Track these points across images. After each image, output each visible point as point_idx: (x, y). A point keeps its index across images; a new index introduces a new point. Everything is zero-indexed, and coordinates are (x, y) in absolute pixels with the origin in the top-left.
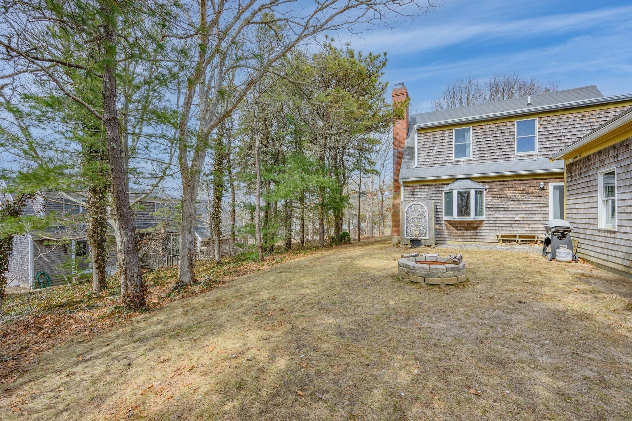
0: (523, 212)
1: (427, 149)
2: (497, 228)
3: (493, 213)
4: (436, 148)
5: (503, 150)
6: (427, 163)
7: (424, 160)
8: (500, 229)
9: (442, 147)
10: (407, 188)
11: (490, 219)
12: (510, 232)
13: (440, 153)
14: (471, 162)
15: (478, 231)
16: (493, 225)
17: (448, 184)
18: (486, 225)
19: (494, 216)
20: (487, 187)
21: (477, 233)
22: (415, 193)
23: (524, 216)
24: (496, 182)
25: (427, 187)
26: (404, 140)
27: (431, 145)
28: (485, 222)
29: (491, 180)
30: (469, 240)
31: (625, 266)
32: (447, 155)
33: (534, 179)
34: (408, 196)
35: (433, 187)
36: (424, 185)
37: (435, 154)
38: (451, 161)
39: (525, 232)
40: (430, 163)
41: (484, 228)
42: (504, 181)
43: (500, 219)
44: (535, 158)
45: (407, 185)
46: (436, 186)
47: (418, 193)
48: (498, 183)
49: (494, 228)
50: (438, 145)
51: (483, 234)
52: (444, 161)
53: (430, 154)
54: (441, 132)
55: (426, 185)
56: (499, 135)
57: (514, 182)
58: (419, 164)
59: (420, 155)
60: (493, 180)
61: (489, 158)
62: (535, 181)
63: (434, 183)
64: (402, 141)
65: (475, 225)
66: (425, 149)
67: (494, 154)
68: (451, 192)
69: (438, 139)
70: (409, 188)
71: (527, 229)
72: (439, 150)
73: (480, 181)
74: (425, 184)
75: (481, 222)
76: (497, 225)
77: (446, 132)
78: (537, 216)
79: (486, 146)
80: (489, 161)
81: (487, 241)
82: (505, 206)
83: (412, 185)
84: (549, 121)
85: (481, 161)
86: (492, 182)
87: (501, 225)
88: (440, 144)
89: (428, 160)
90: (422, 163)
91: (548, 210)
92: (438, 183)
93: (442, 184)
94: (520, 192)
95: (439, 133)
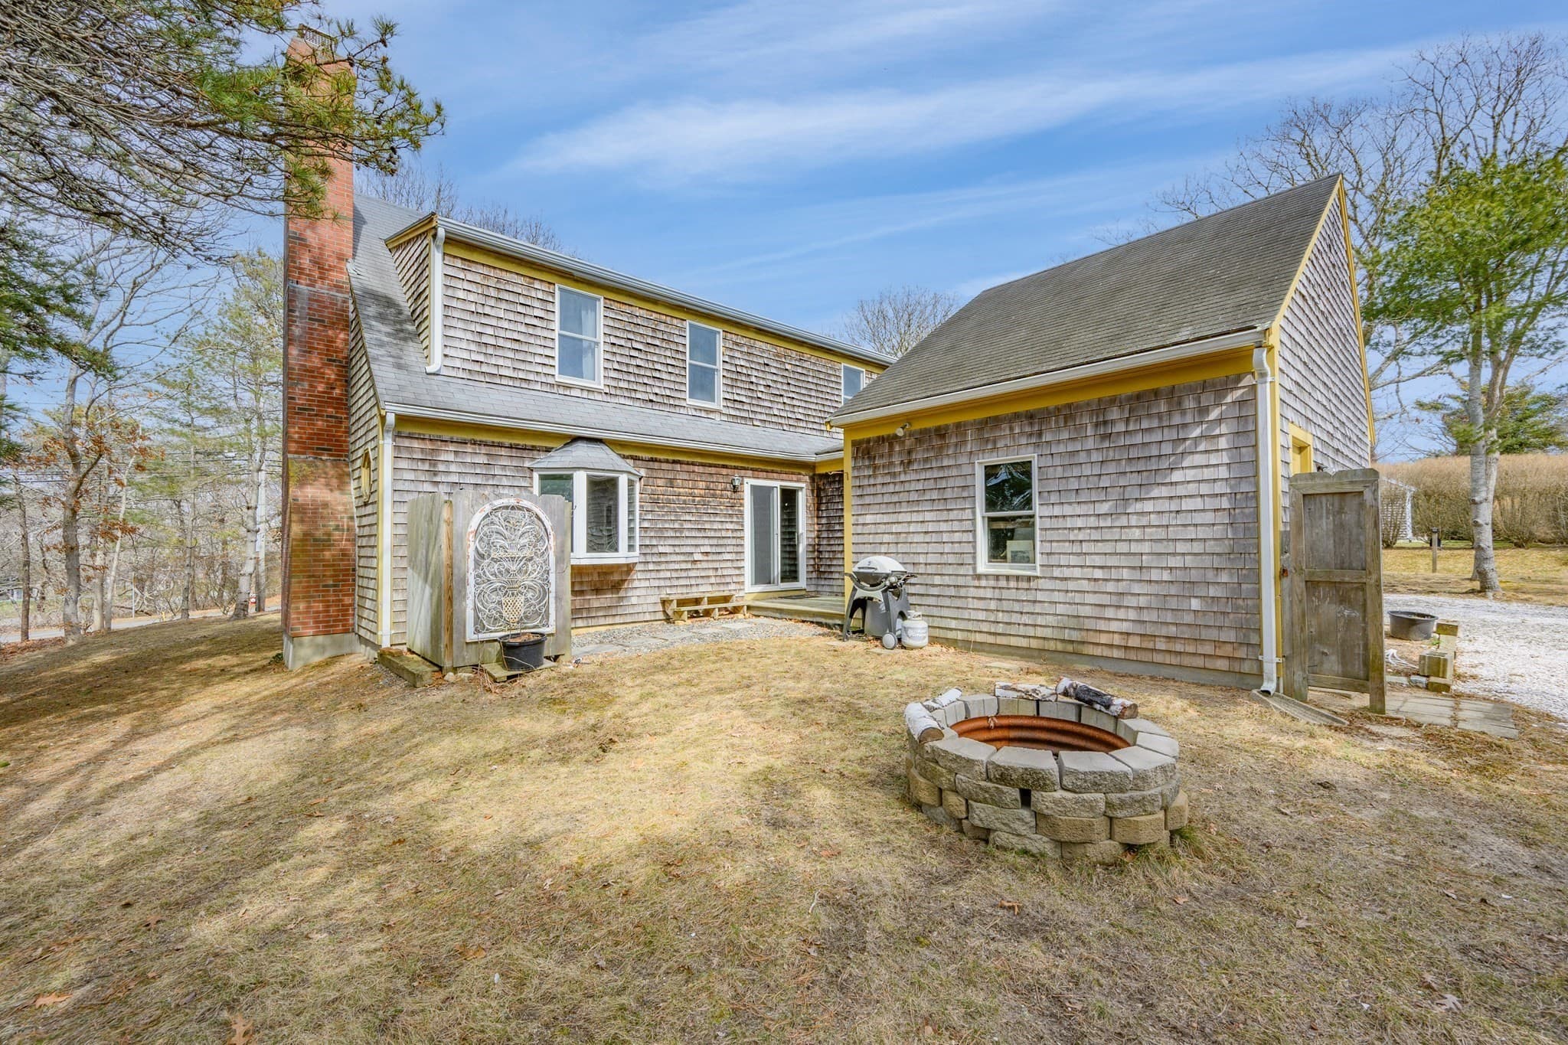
0: (706, 541)
1: (475, 318)
2: (662, 583)
3: (654, 542)
4: (506, 325)
5: (666, 384)
6: (476, 367)
7: (466, 355)
8: (668, 583)
9: (523, 329)
10: (407, 443)
11: (649, 558)
12: (685, 590)
13: (516, 346)
14: (599, 397)
15: (622, 594)
16: (653, 575)
17: (548, 450)
18: (640, 576)
19: (655, 550)
20: (643, 472)
21: (622, 598)
22: (441, 467)
23: (708, 549)
24: (660, 461)
25: (484, 450)
26: (341, 258)
27: (487, 310)
28: (639, 567)
29: (650, 456)
30: (602, 621)
31: (1063, 641)
32: (538, 359)
33: (724, 466)
34: (411, 476)
35: (503, 451)
36: (474, 443)
37: (501, 342)
38: (550, 380)
39: (709, 588)
40: (484, 369)
41: (636, 584)
42: (674, 462)
43: (668, 558)
44: (717, 417)
45: (406, 431)
46: (514, 453)
47: (453, 468)
48: (664, 466)
49: (656, 583)
50: (511, 316)
51: (634, 600)
52: (531, 377)
53: (485, 339)
54: (521, 280)
55: (481, 444)
56: (657, 342)
57: (691, 468)
58: (448, 362)
59: (451, 333)
60: (655, 456)
61: (638, 396)
62: (724, 471)
63: (507, 441)
64: (333, 261)
65: (616, 577)
66: (468, 317)
67: (649, 389)
68: (570, 478)
69: (511, 297)
70: (416, 444)
71: (713, 580)
72: (516, 336)
73: (627, 453)
74: (478, 438)
75: (629, 568)
76: (662, 575)
77: (537, 285)
78: (729, 549)
79: (633, 362)
80: (638, 404)
81: (641, 618)
82: (677, 526)
83: (427, 433)
84: (737, 344)
85: (622, 401)
86: (652, 460)
87: (668, 574)
88: (519, 318)
89: (481, 358)
90: (458, 363)
91: (742, 538)
92: (521, 442)
93: (533, 448)
94: (702, 492)
95: (515, 280)
